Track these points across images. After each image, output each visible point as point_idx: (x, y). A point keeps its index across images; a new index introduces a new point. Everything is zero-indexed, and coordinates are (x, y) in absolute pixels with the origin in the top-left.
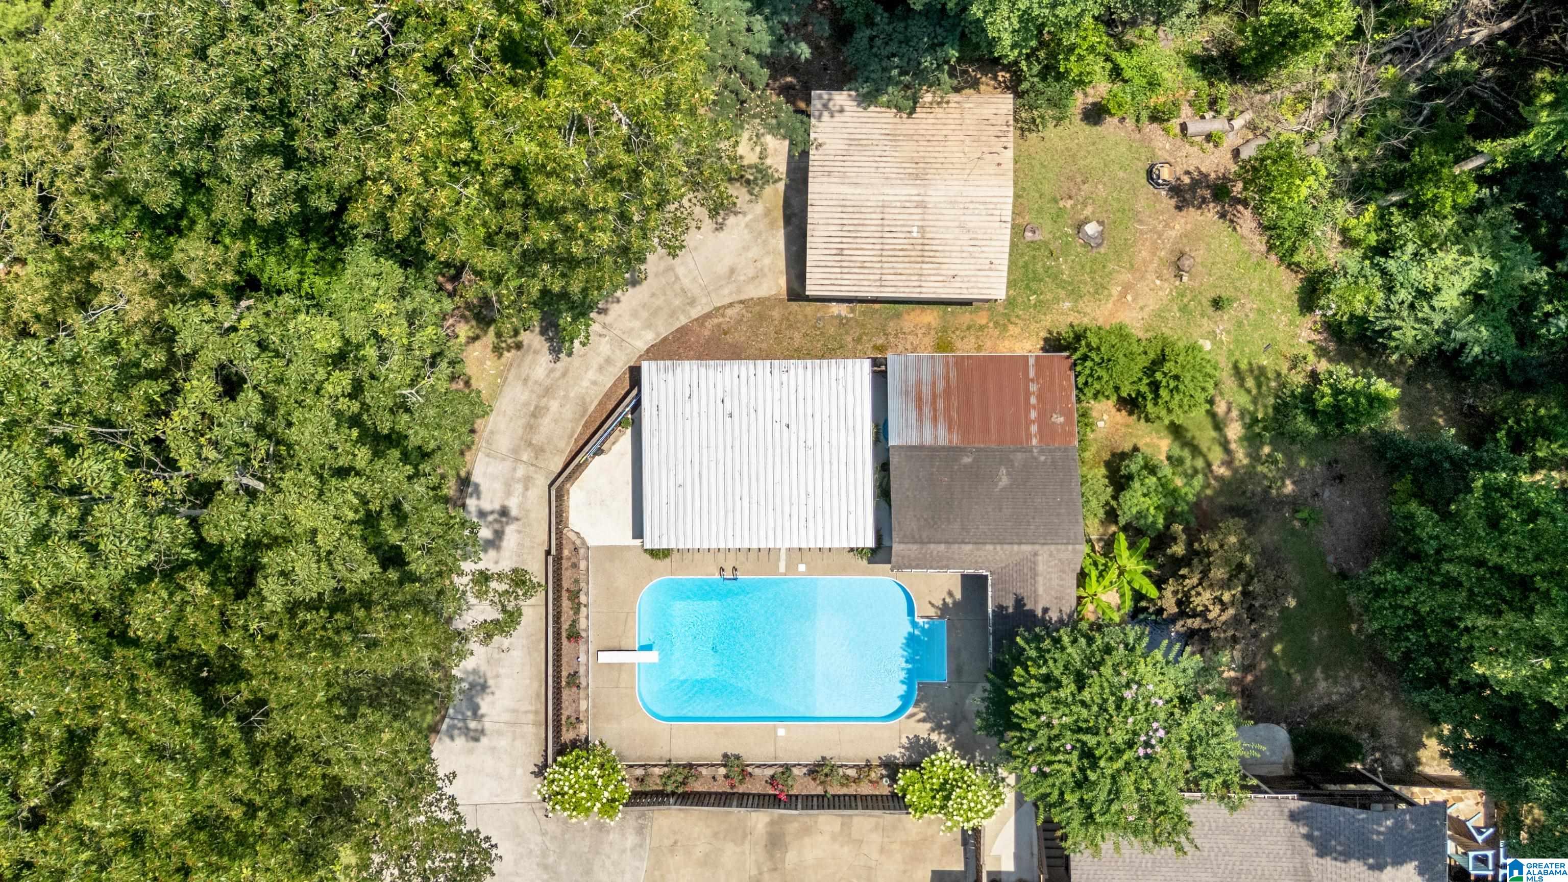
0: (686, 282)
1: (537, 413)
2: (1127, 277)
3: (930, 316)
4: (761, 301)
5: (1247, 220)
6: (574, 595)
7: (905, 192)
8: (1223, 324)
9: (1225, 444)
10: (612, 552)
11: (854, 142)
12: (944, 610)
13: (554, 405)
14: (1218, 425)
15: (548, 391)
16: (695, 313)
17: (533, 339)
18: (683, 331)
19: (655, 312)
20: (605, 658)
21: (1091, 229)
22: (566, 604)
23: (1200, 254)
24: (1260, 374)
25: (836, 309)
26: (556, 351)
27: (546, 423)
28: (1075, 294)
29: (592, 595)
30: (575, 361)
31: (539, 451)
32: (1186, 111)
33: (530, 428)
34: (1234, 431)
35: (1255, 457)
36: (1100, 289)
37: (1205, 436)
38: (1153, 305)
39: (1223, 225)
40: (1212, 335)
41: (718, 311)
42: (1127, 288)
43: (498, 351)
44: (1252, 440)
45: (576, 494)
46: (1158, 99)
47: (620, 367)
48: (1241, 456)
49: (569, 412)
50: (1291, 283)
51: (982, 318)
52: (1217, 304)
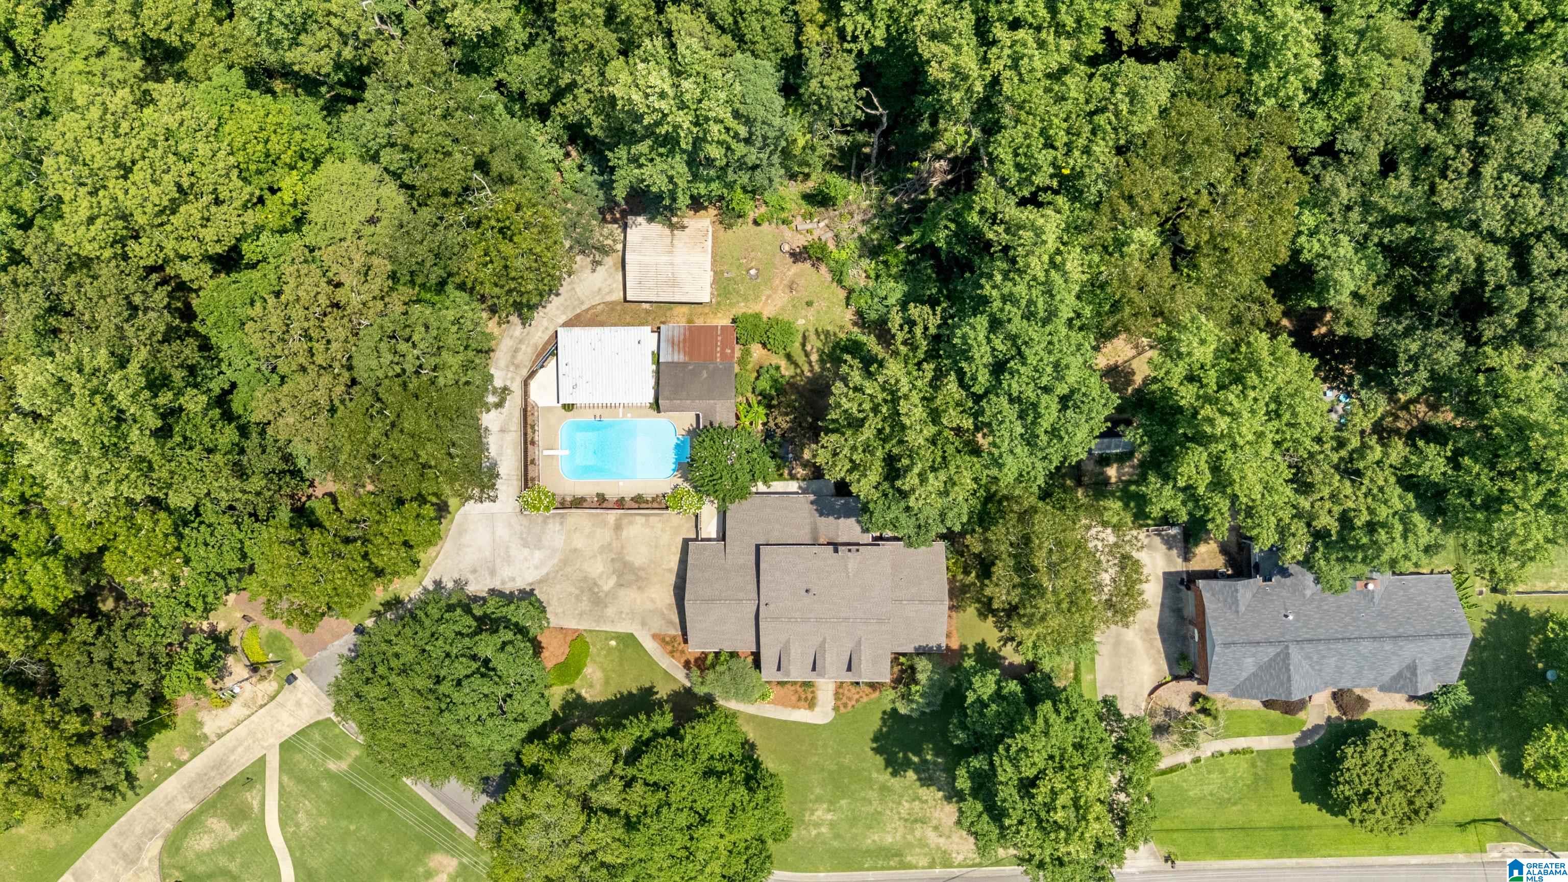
0: (580, 294)
1: (516, 351)
2: (768, 292)
3: (685, 309)
4: (612, 303)
5: (823, 269)
6: (533, 427)
7: (665, 258)
8: (811, 313)
9: (810, 363)
10: (549, 409)
11: (645, 238)
12: (689, 432)
13: (523, 347)
14: (807, 355)
15: (521, 341)
16: (584, 307)
17: (514, 319)
18: (578, 316)
19: (566, 307)
20: (546, 453)
21: (753, 272)
22: (529, 431)
23: (802, 282)
24: (827, 334)
25: (644, 306)
26: (524, 324)
27: (520, 356)
28: (746, 299)
29: (541, 427)
30: (532, 329)
31: (517, 367)
32: (799, 218)
33: (513, 357)
34: (814, 357)
35: (823, 369)
36: (757, 298)
37: (801, 359)
38: (780, 304)
39: (813, 270)
40: (806, 317)
41: (593, 307)
42: (769, 297)
43: (499, 324)
44: (822, 361)
45: (533, 384)
46: (784, 215)
47: (551, 332)
48: (817, 368)
49: (529, 350)
50: (843, 294)
51: (707, 310)
52: (809, 304)
